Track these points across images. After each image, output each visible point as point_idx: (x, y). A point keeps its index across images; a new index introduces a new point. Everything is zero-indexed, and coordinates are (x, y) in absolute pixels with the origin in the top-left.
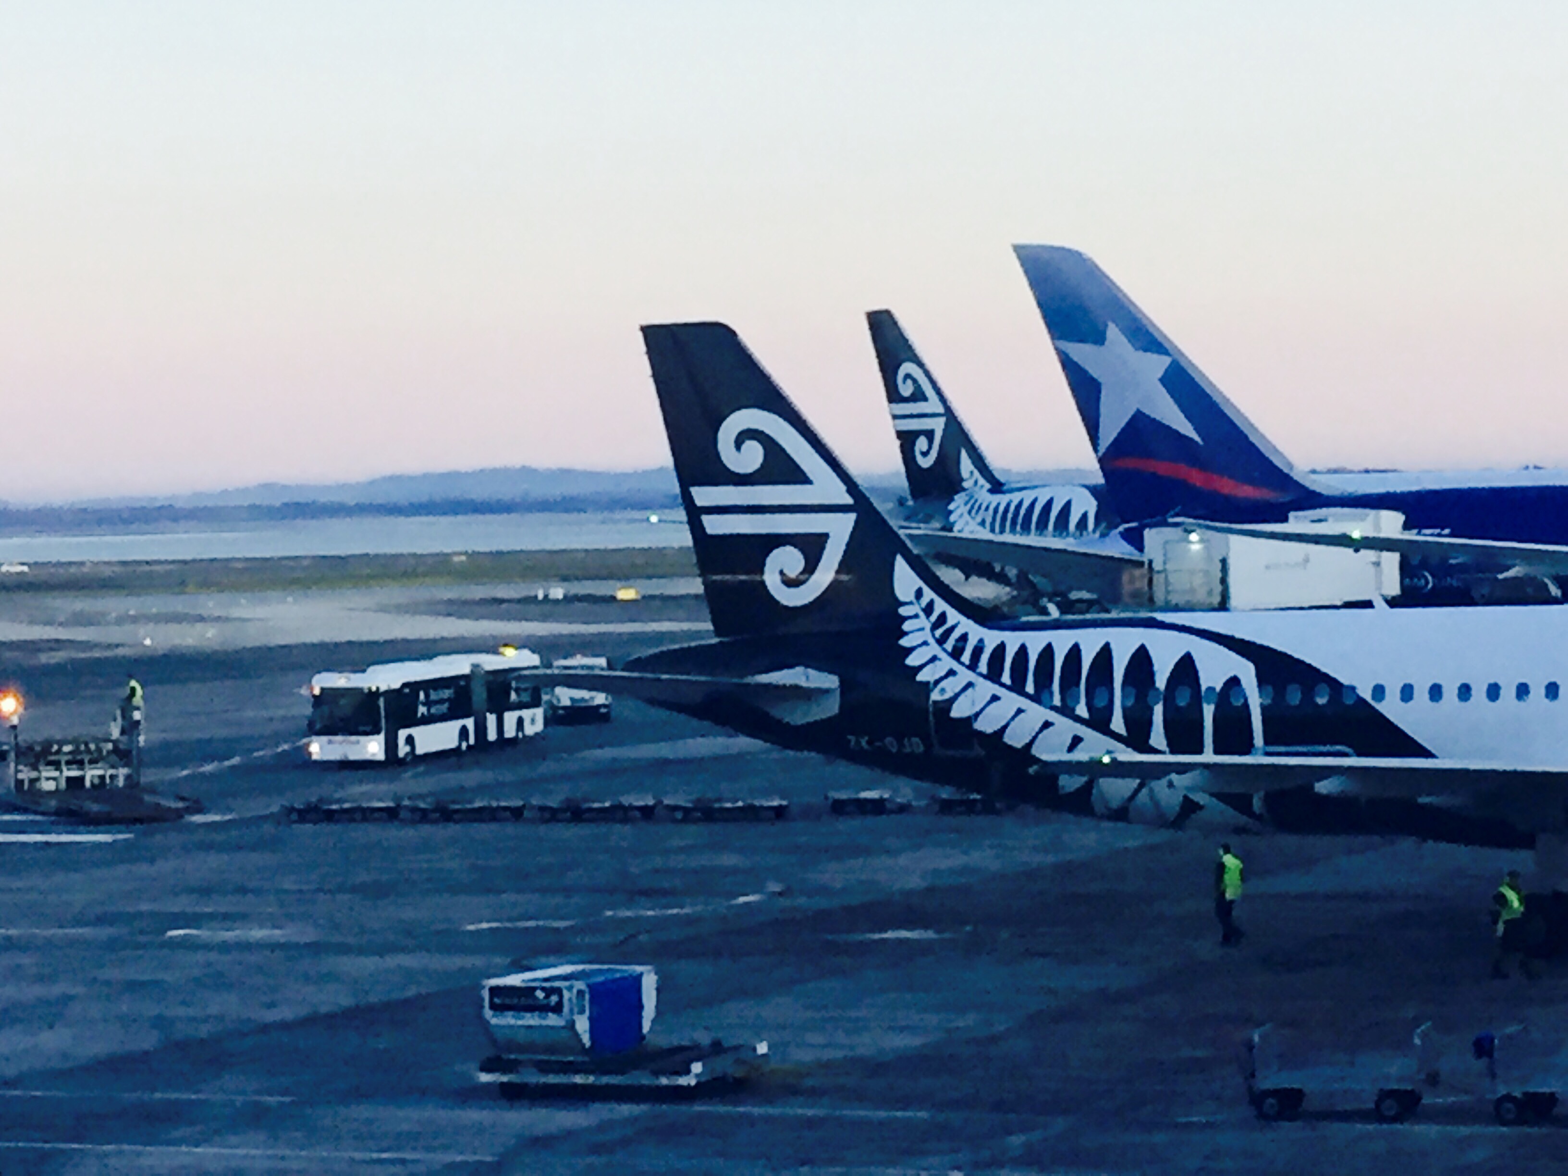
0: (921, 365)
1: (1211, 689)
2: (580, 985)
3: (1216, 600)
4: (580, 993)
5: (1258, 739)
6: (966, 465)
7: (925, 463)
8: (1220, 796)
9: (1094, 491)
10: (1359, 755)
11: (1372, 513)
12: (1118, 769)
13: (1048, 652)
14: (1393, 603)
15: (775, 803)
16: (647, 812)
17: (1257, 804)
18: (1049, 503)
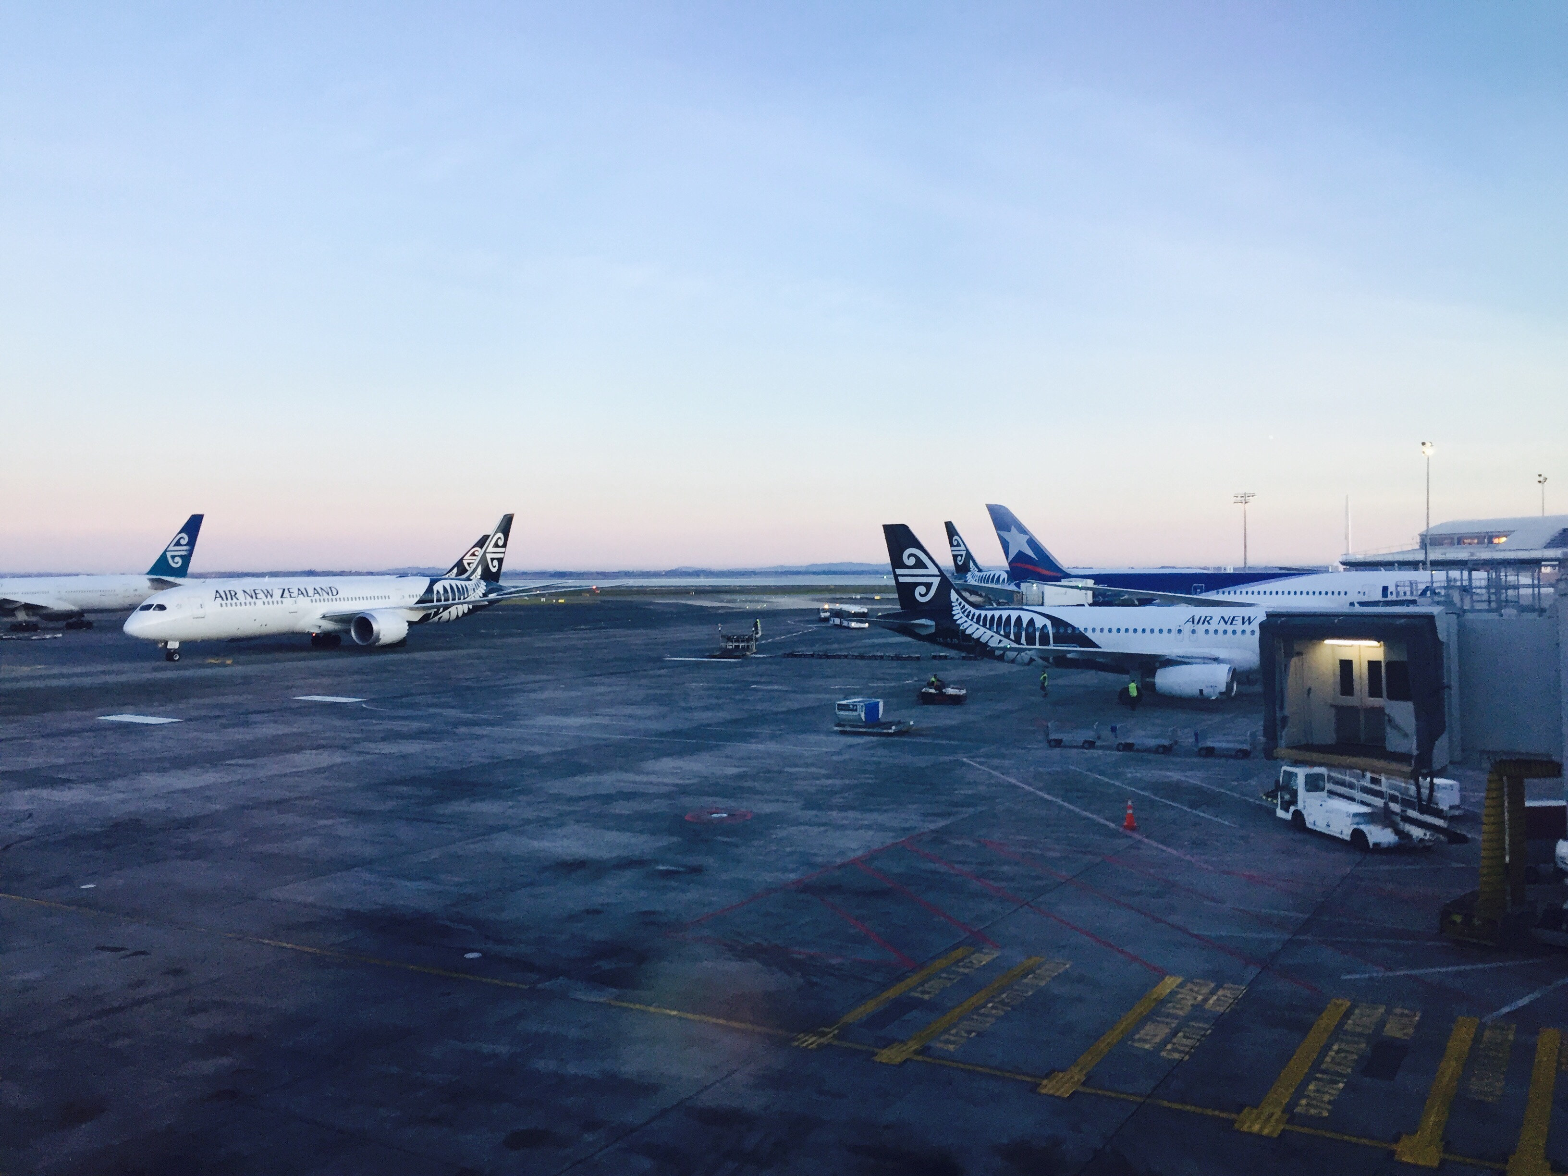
0: (960, 537)
1: (1038, 628)
2: (862, 704)
3: (1041, 603)
4: (862, 706)
5: (1051, 641)
6: (971, 564)
7: (960, 563)
8: (1041, 658)
9: (1007, 572)
10: (1080, 647)
11: (1085, 580)
12: (1012, 649)
13: (993, 616)
14: (1090, 605)
15: (917, 656)
16: (882, 657)
17: (1051, 659)
18: (994, 575)
